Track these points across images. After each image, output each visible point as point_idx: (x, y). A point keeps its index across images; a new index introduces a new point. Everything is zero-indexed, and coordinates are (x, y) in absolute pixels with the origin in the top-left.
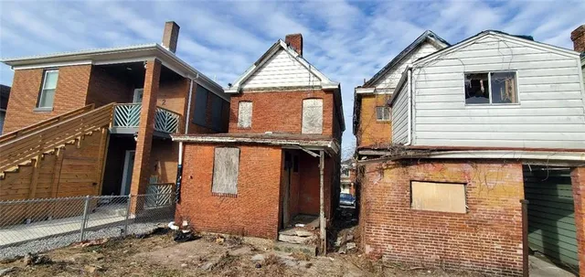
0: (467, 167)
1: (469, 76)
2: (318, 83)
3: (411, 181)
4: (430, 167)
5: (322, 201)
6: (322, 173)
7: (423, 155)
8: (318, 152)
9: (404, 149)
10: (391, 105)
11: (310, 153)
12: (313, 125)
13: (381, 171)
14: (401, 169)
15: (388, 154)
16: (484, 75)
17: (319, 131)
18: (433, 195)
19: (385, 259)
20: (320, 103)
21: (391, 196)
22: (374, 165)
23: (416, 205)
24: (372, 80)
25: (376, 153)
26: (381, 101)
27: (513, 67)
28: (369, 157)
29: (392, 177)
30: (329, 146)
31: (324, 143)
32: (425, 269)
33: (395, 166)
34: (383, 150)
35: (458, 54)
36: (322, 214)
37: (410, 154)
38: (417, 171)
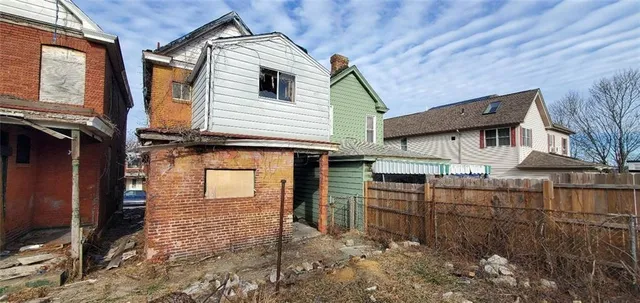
0: (257, 155)
1: (264, 70)
2: (77, 26)
3: (206, 170)
4: (226, 155)
5: (75, 204)
6: (75, 163)
7: (220, 142)
8: (68, 132)
9: (198, 135)
10: (192, 84)
11: (51, 132)
12: (65, 90)
13: (172, 160)
14: (196, 157)
15: (180, 139)
16: (274, 73)
17: (77, 100)
18: (227, 182)
19: (172, 258)
20: (81, 58)
21: (182, 188)
22: (163, 152)
23: (210, 195)
24: (168, 47)
25: (165, 138)
26: (179, 77)
27: (294, 71)
28: (155, 142)
29: (184, 166)
30: (90, 123)
31: (79, 119)
32: (215, 256)
33: (190, 153)
34: (174, 134)
35: (255, 46)
36: (75, 223)
37: (205, 140)
38: (212, 159)
